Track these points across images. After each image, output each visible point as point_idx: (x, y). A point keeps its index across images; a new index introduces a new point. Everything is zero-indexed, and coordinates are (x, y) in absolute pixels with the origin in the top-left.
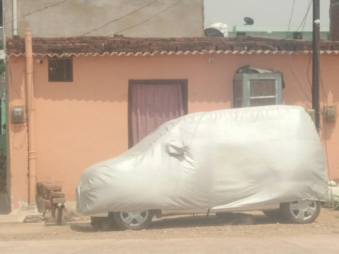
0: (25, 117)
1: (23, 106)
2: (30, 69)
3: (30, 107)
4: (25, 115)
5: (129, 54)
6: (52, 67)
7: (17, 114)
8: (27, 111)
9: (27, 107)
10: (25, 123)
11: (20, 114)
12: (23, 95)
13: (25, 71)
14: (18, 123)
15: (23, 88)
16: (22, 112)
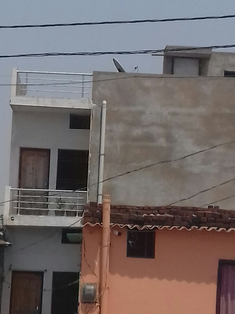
0: (97, 296)
1: (96, 284)
2: (106, 241)
3: (103, 285)
4: (98, 294)
5: (221, 229)
6: (131, 241)
7: (88, 293)
8: (100, 289)
9: (100, 284)
10: (97, 303)
11: (92, 293)
12: (97, 271)
13: (101, 243)
14: (89, 303)
15: (97, 263)
16: (95, 291)
